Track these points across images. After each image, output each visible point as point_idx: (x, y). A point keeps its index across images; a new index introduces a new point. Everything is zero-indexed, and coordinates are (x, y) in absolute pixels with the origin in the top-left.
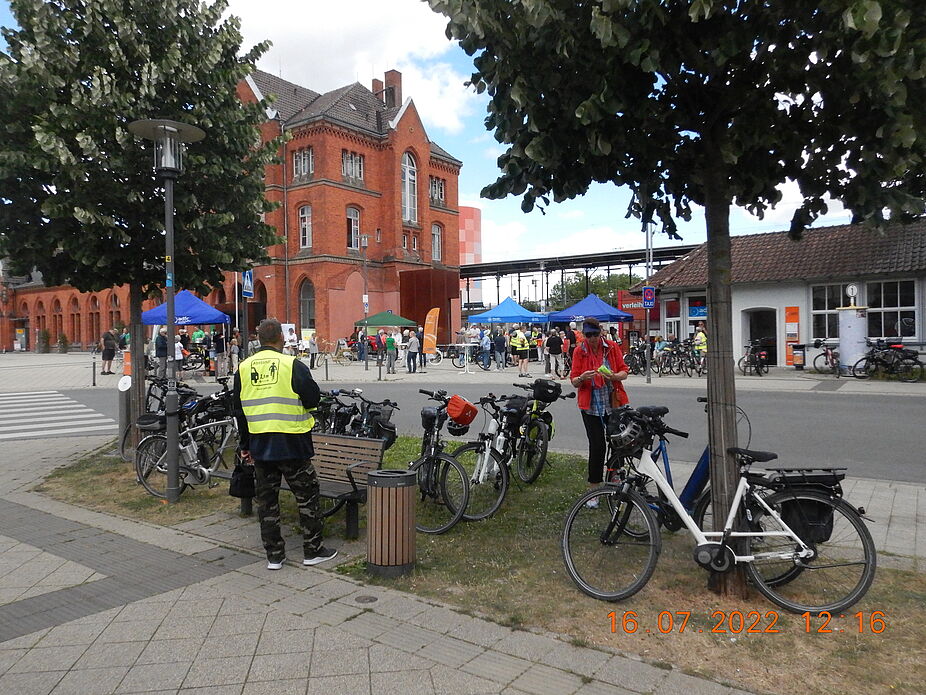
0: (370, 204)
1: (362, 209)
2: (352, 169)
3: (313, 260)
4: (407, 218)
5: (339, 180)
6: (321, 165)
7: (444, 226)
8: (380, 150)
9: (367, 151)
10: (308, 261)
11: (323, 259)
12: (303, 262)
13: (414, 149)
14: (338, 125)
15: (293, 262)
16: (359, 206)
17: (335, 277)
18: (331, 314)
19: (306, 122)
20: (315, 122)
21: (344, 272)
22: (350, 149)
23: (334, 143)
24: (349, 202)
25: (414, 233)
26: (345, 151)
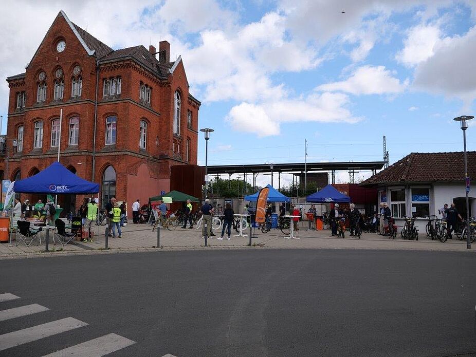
0: (154, 119)
1: (149, 122)
2: (144, 95)
3: (116, 153)
4: (175, 131)
5: (137, 101)
6: (126, 89)
7: (190, 139)
8: (161, 87)
9: (154, 86)
10: (112, 154)
11: (124, 153)
12: (107, 154)
13: (181, 89)
14: (139, 65)
15: (99, 154)
16: (147, 119)
17: (132, 166)
18: (128, 191)
19: (117, 60)
20: (124, 61)
21: (137, 163)
22: (145, 82)
23: (136, 76)
24: (142, 116)
25: (178, 141)
26: (142, 83)
